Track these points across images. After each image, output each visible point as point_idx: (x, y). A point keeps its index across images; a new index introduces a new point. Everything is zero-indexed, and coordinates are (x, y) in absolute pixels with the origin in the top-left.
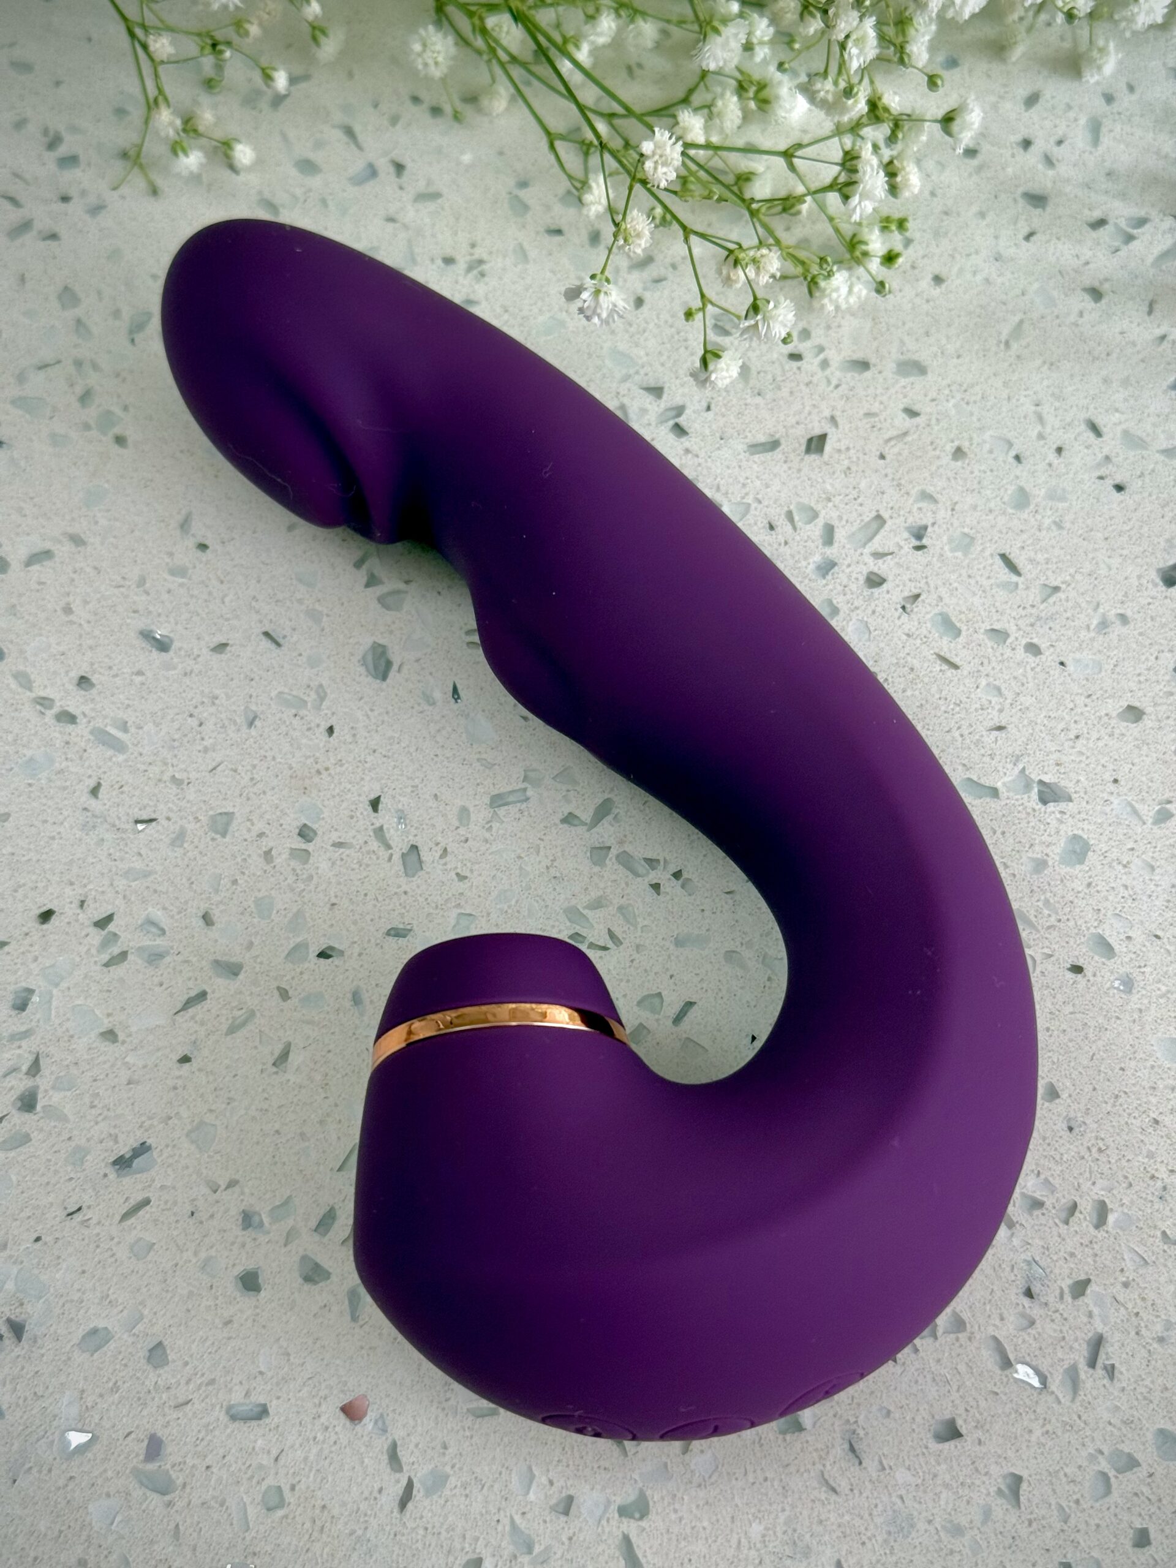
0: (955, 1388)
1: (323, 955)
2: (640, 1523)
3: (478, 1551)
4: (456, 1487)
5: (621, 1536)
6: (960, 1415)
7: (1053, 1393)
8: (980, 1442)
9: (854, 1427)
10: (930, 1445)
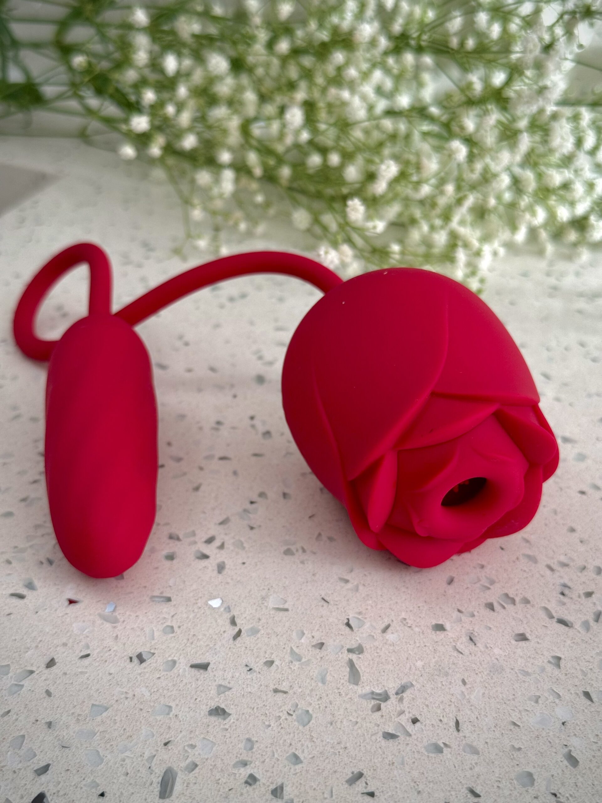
0: (525, 622)
2: (358, 655)
3: (272, 658)
4: (264, 634)
5: (348, 659)
6: (528, 632)
7: (576, 629)
8: (538, 643)
9: (472, 632)
10: (511, 641)
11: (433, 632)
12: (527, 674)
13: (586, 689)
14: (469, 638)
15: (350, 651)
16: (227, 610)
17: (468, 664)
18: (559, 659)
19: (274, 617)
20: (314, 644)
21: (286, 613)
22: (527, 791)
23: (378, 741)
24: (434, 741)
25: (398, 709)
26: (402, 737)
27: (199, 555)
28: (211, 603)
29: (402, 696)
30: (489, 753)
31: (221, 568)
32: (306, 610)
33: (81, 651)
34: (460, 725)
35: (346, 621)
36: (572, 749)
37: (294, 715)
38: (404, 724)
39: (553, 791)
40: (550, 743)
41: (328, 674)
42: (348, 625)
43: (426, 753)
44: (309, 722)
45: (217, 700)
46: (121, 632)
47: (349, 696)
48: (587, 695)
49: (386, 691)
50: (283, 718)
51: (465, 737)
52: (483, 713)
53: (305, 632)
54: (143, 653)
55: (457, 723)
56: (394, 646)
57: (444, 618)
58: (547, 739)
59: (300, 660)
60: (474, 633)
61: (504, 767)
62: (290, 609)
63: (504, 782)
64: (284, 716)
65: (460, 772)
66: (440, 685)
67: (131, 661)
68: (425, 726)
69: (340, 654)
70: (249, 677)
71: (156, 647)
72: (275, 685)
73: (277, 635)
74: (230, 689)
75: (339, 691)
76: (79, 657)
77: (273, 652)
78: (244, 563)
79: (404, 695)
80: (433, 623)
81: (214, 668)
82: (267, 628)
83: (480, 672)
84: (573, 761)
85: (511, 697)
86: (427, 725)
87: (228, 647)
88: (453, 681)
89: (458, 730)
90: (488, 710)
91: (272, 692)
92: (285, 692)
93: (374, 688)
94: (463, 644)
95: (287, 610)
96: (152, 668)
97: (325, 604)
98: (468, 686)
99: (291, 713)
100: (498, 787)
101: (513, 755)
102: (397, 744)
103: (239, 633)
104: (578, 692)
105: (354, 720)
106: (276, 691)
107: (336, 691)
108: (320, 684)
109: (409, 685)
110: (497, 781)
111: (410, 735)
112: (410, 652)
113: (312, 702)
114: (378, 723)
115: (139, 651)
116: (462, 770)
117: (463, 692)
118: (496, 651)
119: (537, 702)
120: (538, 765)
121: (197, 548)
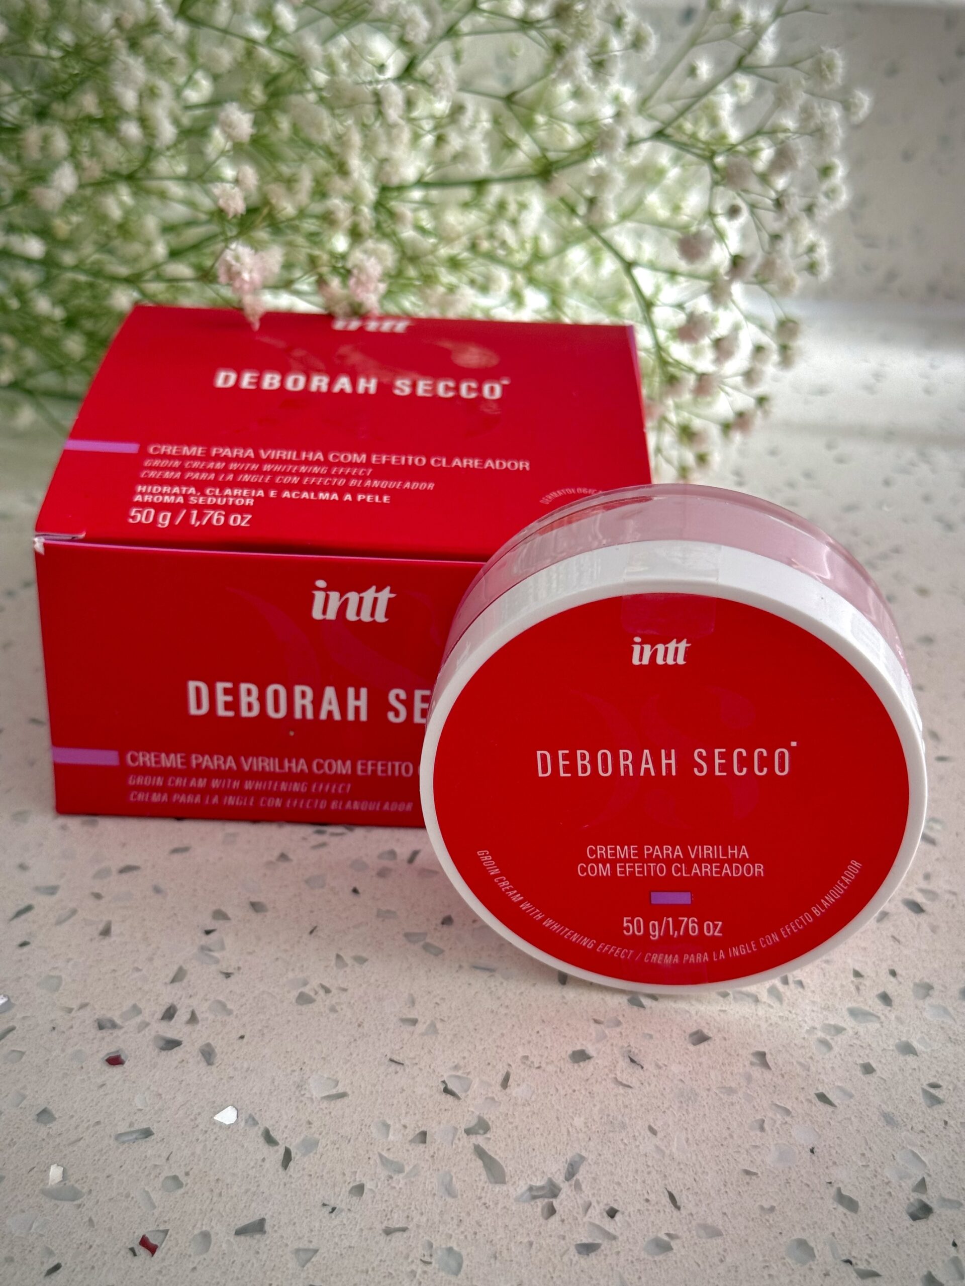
11: (576, 1065)
12: (731, 1091)
13: (817, 1089)
14: (628, 1060)
15: (468, 1132)
16: (250, 1122)
17: (645, 1100)
18: (762, 1055)
19: (330, 1113)
20: (410, 1138)
21: (346, 1100)
22: (811, 1269)
23: (574, 1262)
24: (652, 1236)
25: (580, 1201)
26: (605, 1244)
27: (162, 1043)
28: (218, 1118)
29: (577, 1181)
30: (734, 1228)
31: (208, 1054)
32: (375, 1085)
33: (42, 1263)
34: (677, 1198)
35: (442, 1087)
36: (840, 1185)
37: (433, 1261)
38: (597, 1222)
39: (844, 1258)
40: (808, 1186)
41: (454, 1179)
42: (447, 1091)
43: (650, 1258)
44: (460, 1266)
45: (303, 1275)
46: (94, 1210)
47: (500, 1206)
48: (822, 1098)
49: (550, 1181)
50: (419, 1271)
51: (692, 1214)
52: (700, 1171)
53: (389, 1122)
54: (147, 1235)
55: (672, 1197)
56: (529, 1104)
57: (581, 1040)
58: (802, 1182)
59: (400, 1170)
60: (633, 1050)
61: (764, 1244)
62: (350, 1093)
63: (774, 1265)
64: (420, 1269)
65: (708, 1271)
66: (622, 1146)
67: (135, 1255)
68: (630, 1216)
69: (457, 1141)
70: (336, 1222)
71: (166, 1219)
72: (382, 1223)
73: (349, 1141)
74: (316, 1251)
75: (483, 1201)
76: (44, 1274)
77: (354, 1170)
78: (242, 1037)
79: (579, 1176)
80: (570, 1052)
81: (274, 1225)
82: (327, 1134)
83: (668, 1109)
84: (850, 1204)
85: (726, 1133)
86: (632, 1213)
87: (282, 1183)
88: (637, 1134)
89: (678, 1208)
90: (703, 1163)
91: (383, 1235)
92: (404, 1230)
93: (531, 1180)
94: (624, 1071)
95: (343, 1095)
96: (175, 1255)
97: (398, 1068)
98: (660, 1135)
99: (427, 1259)
100: (770, 1275)
101: (768, 1221)
102: (603, 1257)
103: (287, 1157)
104: (809, 1097)
105: (526, 1240)
106: (388, 1232)
107: (477, 1202)
108: (450, 1200)
109: (577, 1159)
110: (764, 1268)
111: (614, 1238)
112: (556, 1107)
113: (450, 1232)
114: (562, 1233)
115: (139, 1234)
116: (711, 1266)
117: (657, 1147)
118: (675, 1068)
119: (762, 1129)
120: (808, 1225)
121: (153, 1033)
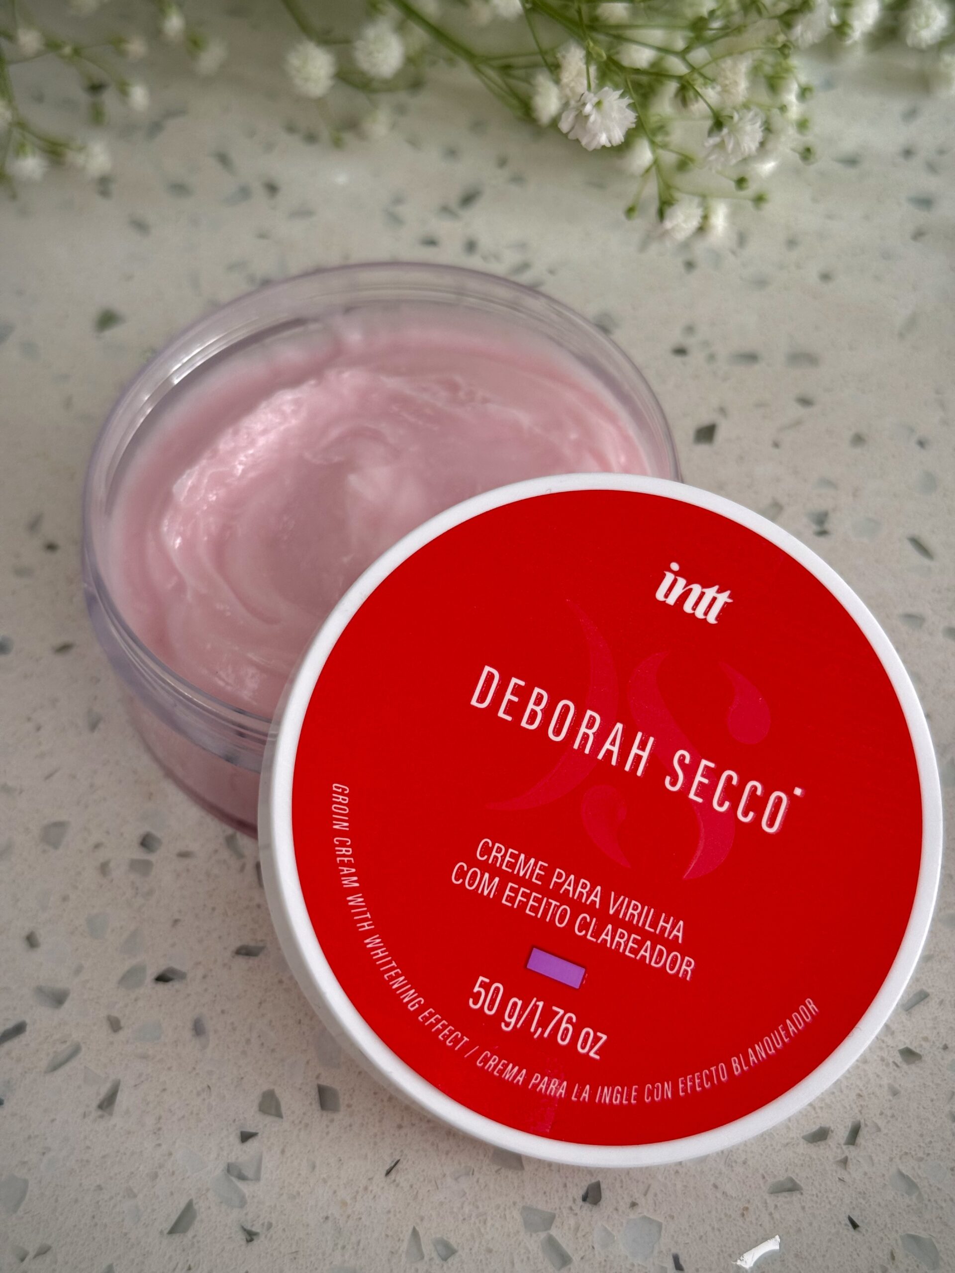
1: (162, 979)
